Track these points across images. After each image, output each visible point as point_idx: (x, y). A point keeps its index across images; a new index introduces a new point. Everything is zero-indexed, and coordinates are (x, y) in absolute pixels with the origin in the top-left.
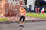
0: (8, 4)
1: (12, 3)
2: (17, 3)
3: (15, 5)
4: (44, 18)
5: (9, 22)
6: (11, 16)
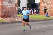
0: (4, 6)
1: (7, 5)
2: (12, 5)
6: (7, 17)
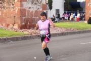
0: (24, 10)
3: (35, 11)
4: (80, 29)
5: (28, 37)
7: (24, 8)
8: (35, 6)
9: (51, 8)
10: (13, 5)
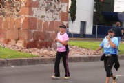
2: (55, 16)
3: (50, 22)
7: (34, 16)
8: (50, 15)
9: (73, 19)
10: (18, 11)
